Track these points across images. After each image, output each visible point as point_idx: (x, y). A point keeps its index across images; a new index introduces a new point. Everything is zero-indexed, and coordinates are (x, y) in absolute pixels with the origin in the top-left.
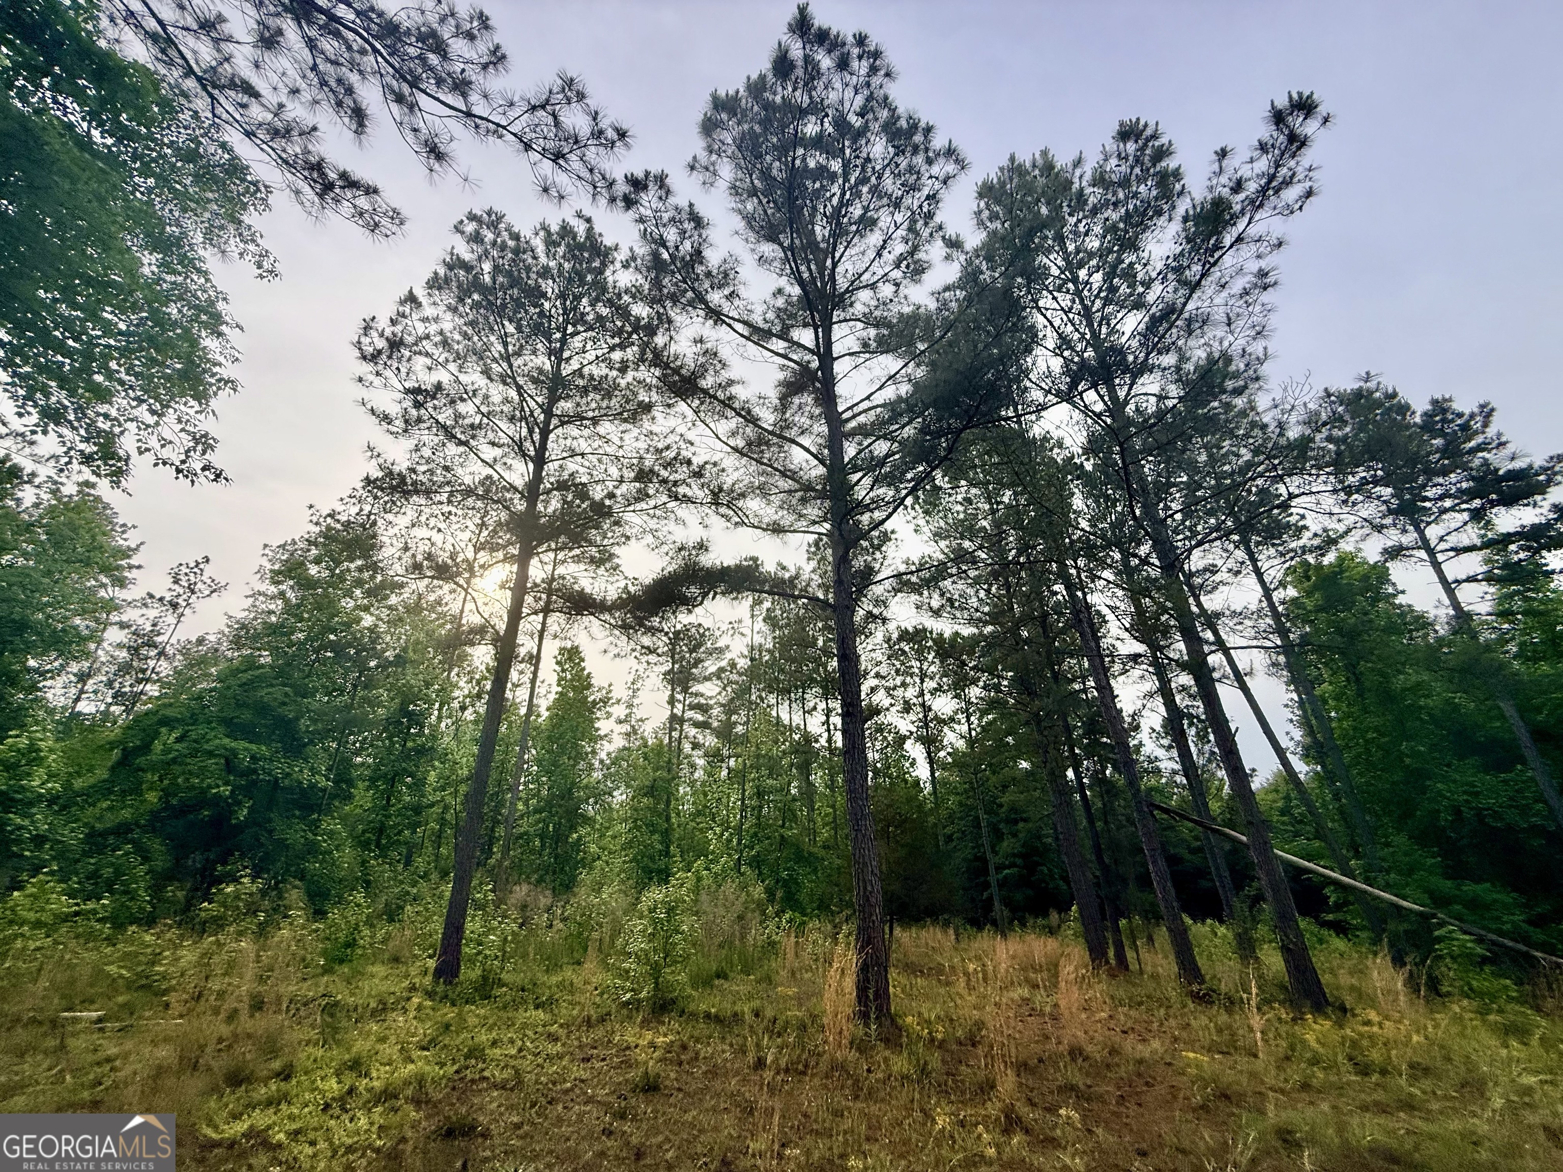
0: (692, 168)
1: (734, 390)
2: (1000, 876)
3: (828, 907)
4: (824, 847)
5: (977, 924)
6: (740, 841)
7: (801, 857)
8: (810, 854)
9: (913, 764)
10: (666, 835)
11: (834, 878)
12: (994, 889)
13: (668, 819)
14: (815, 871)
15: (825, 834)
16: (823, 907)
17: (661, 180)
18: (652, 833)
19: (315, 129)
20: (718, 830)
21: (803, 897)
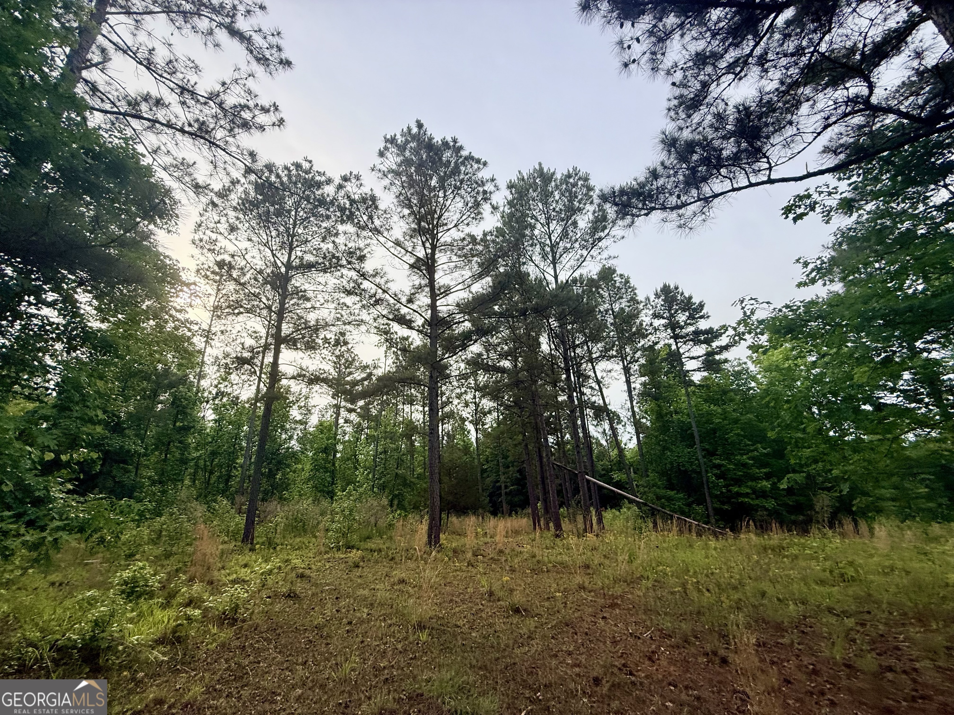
0: (373, 170)
1: (389, 285)
2: (508, 490)
3: (418, 507)
4: (418, 478)
5: (494, 513)
6: (374, 476)
7: (405, 483)
8: (411, 482)
9: (469, 432)
10: (333, 473)
11: (422, 493)
12: (503, 497)
13: (334, 465)
14: (413, 490)
15: (419, 470)
16: (416, 507)
17: (358, 178)
18: (326, 472)
19: (195, 163)
20: (361, 470)
21: (406, 503)
